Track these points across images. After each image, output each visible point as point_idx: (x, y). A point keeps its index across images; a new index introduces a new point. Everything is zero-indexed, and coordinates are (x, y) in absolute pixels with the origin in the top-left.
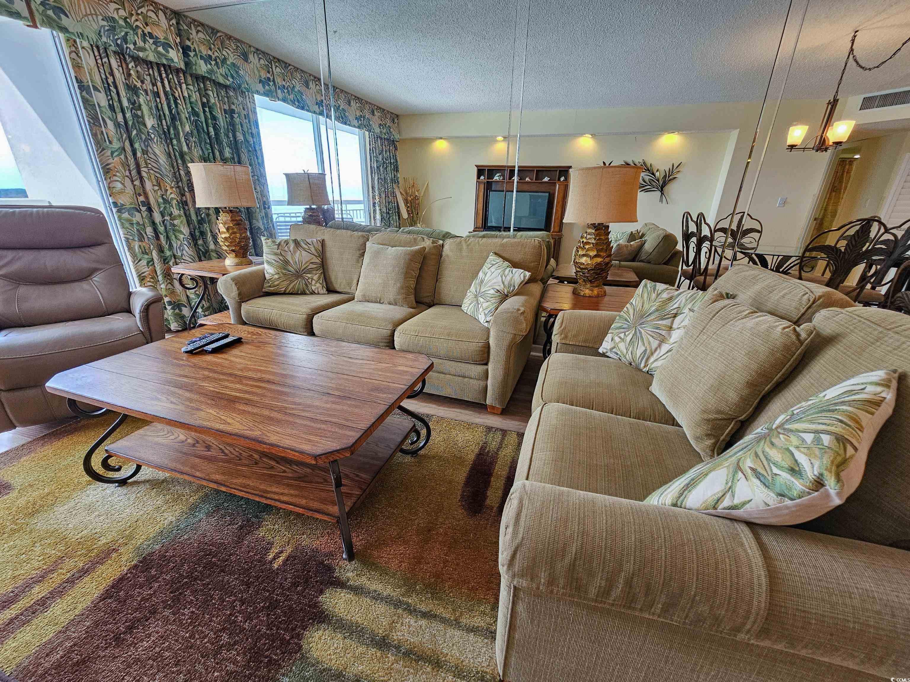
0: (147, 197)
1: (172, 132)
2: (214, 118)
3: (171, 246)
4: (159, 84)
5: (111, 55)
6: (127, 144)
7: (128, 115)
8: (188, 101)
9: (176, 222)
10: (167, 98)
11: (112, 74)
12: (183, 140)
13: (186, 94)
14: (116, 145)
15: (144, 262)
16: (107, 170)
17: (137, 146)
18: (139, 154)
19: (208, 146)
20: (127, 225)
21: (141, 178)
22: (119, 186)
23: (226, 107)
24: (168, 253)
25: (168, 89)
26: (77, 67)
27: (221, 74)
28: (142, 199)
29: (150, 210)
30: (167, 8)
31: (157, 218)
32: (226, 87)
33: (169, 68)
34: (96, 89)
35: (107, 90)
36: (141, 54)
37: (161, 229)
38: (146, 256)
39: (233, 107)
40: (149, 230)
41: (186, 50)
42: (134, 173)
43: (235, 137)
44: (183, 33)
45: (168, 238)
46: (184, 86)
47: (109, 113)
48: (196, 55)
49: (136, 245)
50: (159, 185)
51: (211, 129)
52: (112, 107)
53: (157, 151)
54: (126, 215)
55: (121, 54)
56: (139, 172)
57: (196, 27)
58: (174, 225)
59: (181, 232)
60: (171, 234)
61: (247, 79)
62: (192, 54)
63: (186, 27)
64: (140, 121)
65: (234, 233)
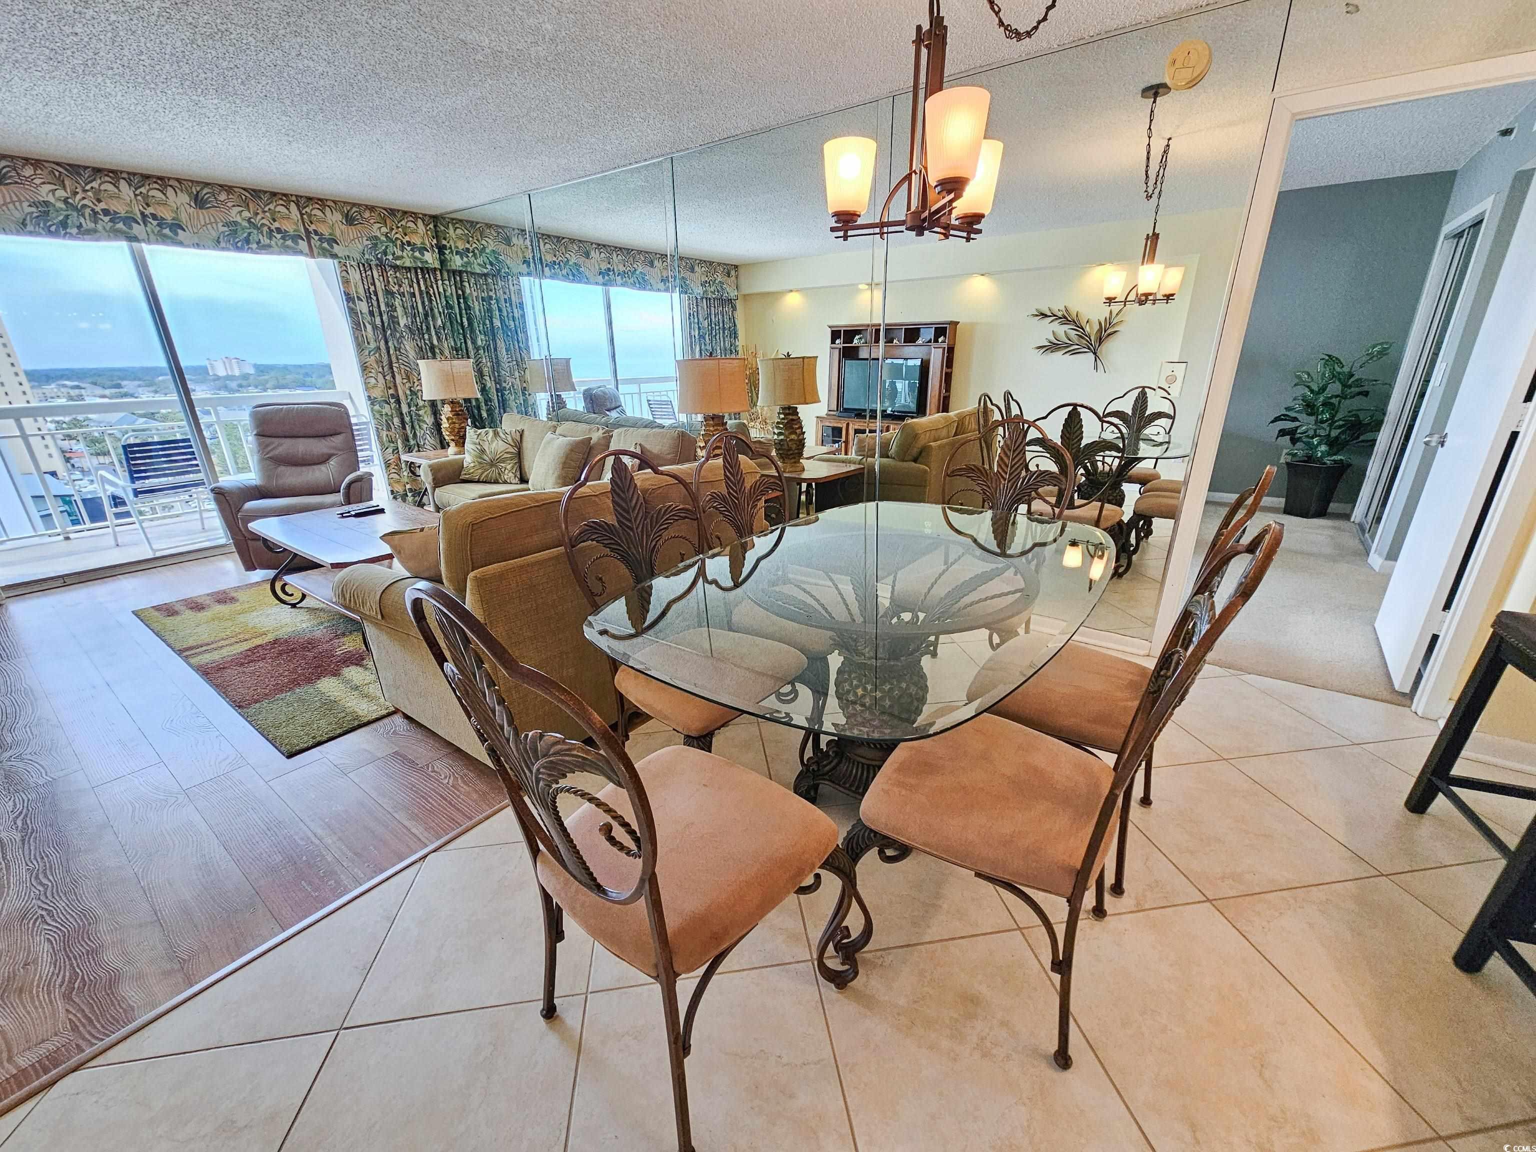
0: (397, 390)
1: (424, 327)
2: (468, 308)
3: (415, 435)
4: (415, 285)
5: (374, 267)
6: (382, 343)
7: (385, 317)
8: (443, 297)
9: (421, 412)
10: (422, 298)
11: (374, 284)
12: (433, 333)
13: (441, 290)
14: (373, 345)
15: (390, 450)
16: (364, 368)
17: (390, 344)
18: (391, 352)
19: (461, 337)
20: (378, 416)
21: (393, 372)
22: (373, 381)
23: (485, 295)
24: (412, 442)
25: (423, 288)
26: (346, 282)
27: (479, 265)
28: (391, 392)
29: (398, 402)
30: (425, 215)
31: (405, 409)
32: (485, 275)
33: (425, 270)
34: (359, 299)
35: (369, 298)
36: (398, 263)
37: (407, 419)
38: (392, 445)
39: (491, 294)
40: (396, 421)
41: (441, 249)
42: (386, 369)
43: (492, 323)
44: (440, 234)
45: (413, 427)
46: (440, 282)
47: (369, 318)
48: (452, 252)
49: (384, 434)
50: (408, 378)
51: (465, 320)
52: (371, 313)
53: (408, 348)
54: (377, 407)
55: (381, 265)
56: (391, 367)
57: (453, 224)
58: (419, 416)
59: (424, 422)
60: (416, 423)
61: (508, 262)
62: (447, 252)
63: (443, 228)
64: (394, 320)
65: (454, 423)
